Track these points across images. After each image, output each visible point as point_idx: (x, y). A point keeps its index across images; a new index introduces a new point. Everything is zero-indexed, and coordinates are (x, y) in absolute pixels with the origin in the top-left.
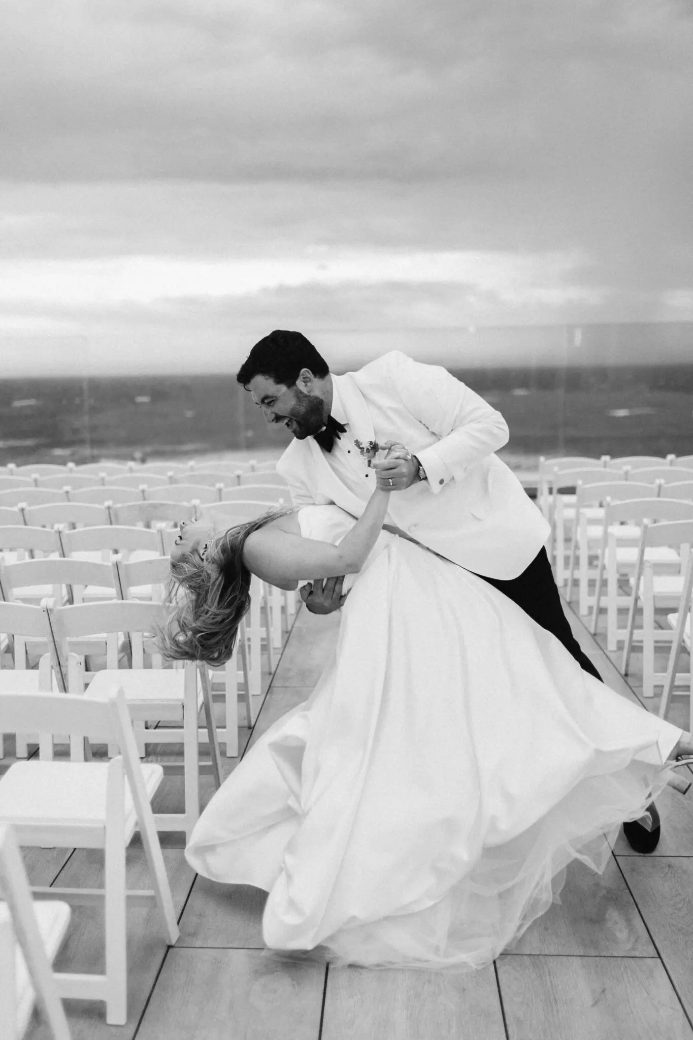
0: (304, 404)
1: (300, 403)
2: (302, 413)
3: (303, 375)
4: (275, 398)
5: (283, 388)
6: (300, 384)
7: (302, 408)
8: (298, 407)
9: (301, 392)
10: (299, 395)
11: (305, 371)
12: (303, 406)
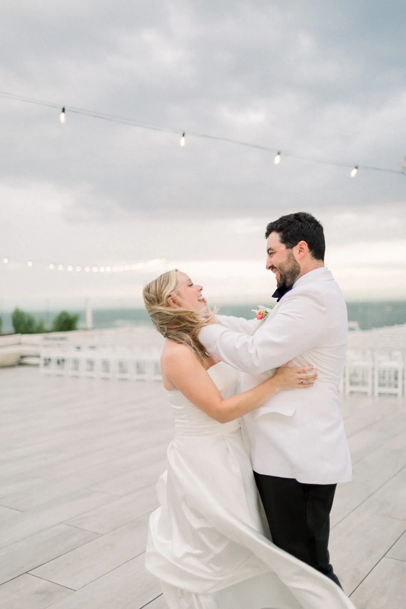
0: (290, 265)
1: (288, 263)
2: (285, 270)
3: (300, 245)
4: (274, 251)
5: (283, 247)
6: (296, 249)
7: (287, 266)
8: (285, 264)
9: (293, 255)
10: (291, 257)
11: (303, 243)
12: (288, 266)
